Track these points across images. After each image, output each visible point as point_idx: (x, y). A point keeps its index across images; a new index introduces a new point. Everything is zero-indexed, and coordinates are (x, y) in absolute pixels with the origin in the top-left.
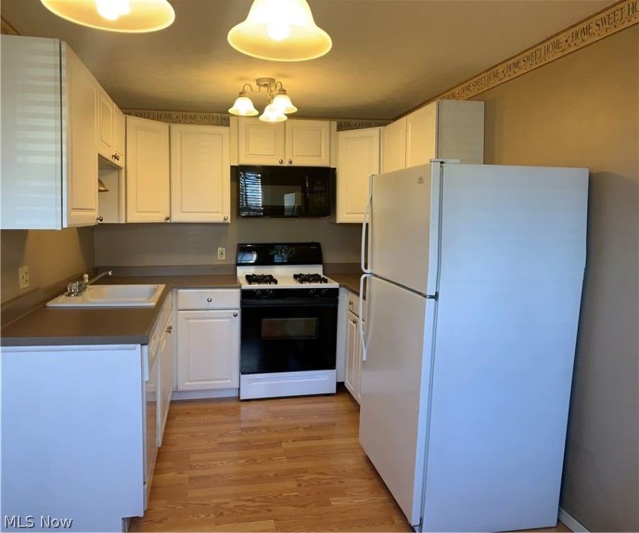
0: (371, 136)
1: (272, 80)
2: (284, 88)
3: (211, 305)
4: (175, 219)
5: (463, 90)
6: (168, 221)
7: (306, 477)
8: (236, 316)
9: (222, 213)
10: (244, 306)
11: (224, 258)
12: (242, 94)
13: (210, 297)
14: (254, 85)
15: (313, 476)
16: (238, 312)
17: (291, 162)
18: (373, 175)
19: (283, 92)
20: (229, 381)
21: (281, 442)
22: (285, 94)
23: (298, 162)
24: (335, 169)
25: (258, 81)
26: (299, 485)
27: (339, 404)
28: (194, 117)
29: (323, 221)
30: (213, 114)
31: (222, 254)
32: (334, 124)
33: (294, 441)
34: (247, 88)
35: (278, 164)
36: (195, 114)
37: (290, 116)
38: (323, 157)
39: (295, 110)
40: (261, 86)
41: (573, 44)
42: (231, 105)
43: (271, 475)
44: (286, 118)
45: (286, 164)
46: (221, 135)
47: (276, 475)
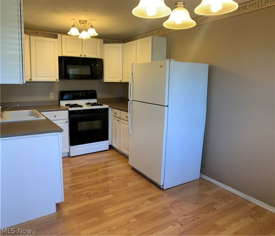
0: (119, 47)
1: (86, 21)
2: (93, 25)
3: (56, 118)
4: (33, 80)
5: (157, 32)
6: (30, 81)
7: (114, 179)
8: (67, 122)
9: (55, 77)
10: (70, 118)
11: (53, 97)
12: (73, 26)
13: (55, 115)
14: (78, 22)
15: (116, 178)
16: (68, 120)
17: (85, 56)
18: (133, 64)
19: (92, 27)
20: (65, 150)
21: (97, 169)
22: (93, 28)
23: (88, 56)
24: (103, 59)
25: (80, 21)
26: (113, 182)
27: (112, 153)
28: (38, 33)
29: (96, 81)
30: (47, 32)
31: (52, 95)
32: (102, 40)
33: (102, 168)
34: (76, 24)
35: (80, 56)
36: (38, 31)
37: (92, 37)
38: (98, 54)
39: (97, 34)
40: (81, 23)
41: (202, 22)
42: (69, 31)
43: (101, 180)
44: (90, 37)
45: (83, 56)
46: (54, 42)
47: (102, 180)
